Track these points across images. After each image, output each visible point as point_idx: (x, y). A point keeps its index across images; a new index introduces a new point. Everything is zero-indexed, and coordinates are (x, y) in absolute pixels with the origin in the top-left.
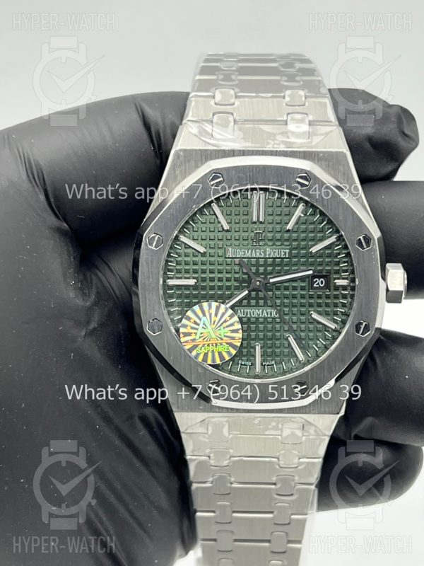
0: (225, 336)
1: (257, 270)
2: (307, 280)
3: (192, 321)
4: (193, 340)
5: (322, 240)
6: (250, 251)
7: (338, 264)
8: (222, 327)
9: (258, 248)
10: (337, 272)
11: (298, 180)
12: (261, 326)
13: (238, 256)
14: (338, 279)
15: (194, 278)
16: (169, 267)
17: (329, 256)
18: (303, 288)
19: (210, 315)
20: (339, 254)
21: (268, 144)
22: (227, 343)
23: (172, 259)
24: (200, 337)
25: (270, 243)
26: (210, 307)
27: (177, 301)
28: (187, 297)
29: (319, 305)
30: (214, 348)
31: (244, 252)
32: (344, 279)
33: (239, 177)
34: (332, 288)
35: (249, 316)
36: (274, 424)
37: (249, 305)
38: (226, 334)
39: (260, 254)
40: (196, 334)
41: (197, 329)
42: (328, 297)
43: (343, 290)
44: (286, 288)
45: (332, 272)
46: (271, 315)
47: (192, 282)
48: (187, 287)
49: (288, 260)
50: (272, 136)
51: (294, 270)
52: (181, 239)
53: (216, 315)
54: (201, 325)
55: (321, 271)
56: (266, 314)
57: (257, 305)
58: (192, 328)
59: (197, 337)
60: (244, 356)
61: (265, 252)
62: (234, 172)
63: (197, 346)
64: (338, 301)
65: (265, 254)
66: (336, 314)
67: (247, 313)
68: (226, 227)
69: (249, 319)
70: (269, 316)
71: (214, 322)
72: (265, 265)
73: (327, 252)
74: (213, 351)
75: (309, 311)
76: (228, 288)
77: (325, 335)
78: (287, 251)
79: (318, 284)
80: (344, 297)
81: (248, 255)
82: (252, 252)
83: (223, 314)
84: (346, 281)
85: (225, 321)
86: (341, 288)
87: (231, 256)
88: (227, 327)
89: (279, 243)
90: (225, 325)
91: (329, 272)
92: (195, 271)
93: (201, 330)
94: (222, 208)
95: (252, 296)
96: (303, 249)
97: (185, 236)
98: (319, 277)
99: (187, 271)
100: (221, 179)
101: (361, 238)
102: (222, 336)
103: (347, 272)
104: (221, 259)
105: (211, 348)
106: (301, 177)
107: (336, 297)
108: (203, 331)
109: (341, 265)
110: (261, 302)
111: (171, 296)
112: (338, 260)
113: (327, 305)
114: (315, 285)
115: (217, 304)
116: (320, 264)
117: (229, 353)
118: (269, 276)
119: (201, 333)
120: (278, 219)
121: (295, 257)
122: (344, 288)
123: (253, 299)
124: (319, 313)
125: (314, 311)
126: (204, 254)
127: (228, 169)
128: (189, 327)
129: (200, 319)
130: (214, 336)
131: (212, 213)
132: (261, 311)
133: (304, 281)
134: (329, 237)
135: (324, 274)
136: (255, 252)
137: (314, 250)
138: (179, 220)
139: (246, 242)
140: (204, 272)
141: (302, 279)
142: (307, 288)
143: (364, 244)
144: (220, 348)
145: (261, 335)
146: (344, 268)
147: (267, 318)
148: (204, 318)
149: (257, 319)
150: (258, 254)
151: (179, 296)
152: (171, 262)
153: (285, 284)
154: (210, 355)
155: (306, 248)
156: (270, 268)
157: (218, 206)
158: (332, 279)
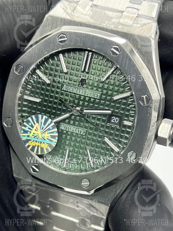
0: (47, 138)
1: (79, 102)
2: (107, 116)
3: (30, 124)
4: (28, 136)
5: (122, 93)
6: (76, 89)
7: (128, 111)
8: (46, 132)
9: (82, 89)
10: (127, 116)
11: (113, 49)
12: (73, 138)
13: (68, 91)
14: (127, 120)
15: (40, 98)
16: (27, 88)
17: (124, 104)
18: (104, 121)
19: (41, 123)
20: (131, 104)
21: (105, 23)
22: (47, 143)
23: (30, 84)
24: (33, 135)
25: (90, 88)
26: (42, 118)
27: (28, 110)
28: (34, 109)
29: (111, 134)
30: (39, 144)
31: (73, 89)
32: (130, 121)
33: (76, 40)
34: (122, 125)
35: (67, 130)
36: (72, 200)
37: (69, 123)
38: (48, 138)
39: (82, 93)
40: (30, 132)
41: (32, 130)
42: (118, 130)
43: (128, 128)
44: (94, 118)
45: (124, 115)
46: (81, 132)
47: (38, 100)
48: (35, 103)
49: (99, 101)
50: (109, 18)
51: (101, 108)
52: (37, 72)
53: (45, 124)
54: (35, 128)
55: (117, 113)
56: (77, 132)
57: (74, 124)
58: (29, 128)
59: (31, 135)
60: (60, 154)
61: (85, 92)
62: (74, 36)
63: (30, 140)
64: (123, 135)
65: (85, 94)
66: (120, 142)
67: (67, 128)
68: (65, 70)
69: (67, 132)
70: (79, 133)
71: (43, 128)
72: (84, 100)
73: (123, 101)
74: (38, 146)
75: (104, 136)
76: (59, 110)
77: (111, 154)
78: (99, 95)
79: (114, 120)
80: (128, 133)
81: (75, 91)
82: (77, 90)
83: (49, 125)
84: (131, 123)
85: (49, 129)
86: (127, 127)
87: (64, 90)
88: (50, 133)
89: (95, 89)
90: (48, 132)
91: (122, 114)
92: (42, 94)
93: (33, 131)
94: (65, 58)
95: (72, 118)
96: (109, 96)
97: (40, 71)
98: (116, 116)
99: (37, 93)
100: (66, 39)
101: (144, 97)
102: (46, 138)
103: (133, 117)
104: (58, 90)
105: (37, 144)
106: (115, 48)
107: (123, 132)
108: (35, 132)
109: (130, 112)
110: (72, 122)
111: (25, 106)
112: (129, 108)
113: (116, 135)
114: (112, 121)
115: (47, 117)
116: (118, 108)
117: (47, 149)
118: (84, 108)
119: (34, 133)
120: (98, 73)
121: (103, 100)
122: (129, 127)
123: (72, 120)
124: (110, 139)
125: (107, 137)
126: (49, 85)
127: (70, 33)
128: (27, 128)
129: (35, 124)
130: (40, 137)
131: (59, 60)
132: (75, 128)
133: (106, 117)
134: (127, 92)
135: (119, 115)
136: (80, 91)
137: (115, 98)
138: (35, 59)
139: (75, 83)
140: (47, 96)
141: (105, 115)
142: (106, 121)
143: (145, 101)
144: (42, 145)
145: (72, 143)
146: (132, 114)
147: (78, 134)
148: (37, 124)
149: (72, 133)
150: (81, 92)
151: (29, 107)
152: (29, 85)
153: (93, 116)
154: (36, 148)
155: (112, 95)
156: (86, 103)
157: (63, 56)
158: (123, 119)
